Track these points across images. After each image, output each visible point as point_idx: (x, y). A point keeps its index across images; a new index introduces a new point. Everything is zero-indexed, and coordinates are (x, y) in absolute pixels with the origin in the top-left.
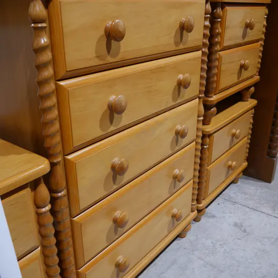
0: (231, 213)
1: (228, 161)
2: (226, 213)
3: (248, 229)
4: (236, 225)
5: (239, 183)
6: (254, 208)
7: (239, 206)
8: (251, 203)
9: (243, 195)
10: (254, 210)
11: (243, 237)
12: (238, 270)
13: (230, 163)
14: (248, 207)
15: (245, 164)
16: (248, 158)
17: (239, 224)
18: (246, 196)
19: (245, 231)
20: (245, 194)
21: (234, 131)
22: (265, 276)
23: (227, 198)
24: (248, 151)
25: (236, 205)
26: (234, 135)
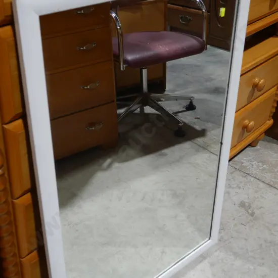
0: (240, 188)
1: (244, 119)
2: (233, 188)
3: (257, 212)
4: (242, 205)
5: (258, 147)
6: (272, 183)
7: (252, 179)
8: (268, 177)
9: (260, 164)
10: (272, 186)
11: (248, 222)
12: (233, 264)
13: (246, 122)
14: (263, 182)
15: (270, 122)
16: (275, 114)
17: (247, 205)
18: (265, 166)
19: (252, 214)
20: (264, 163)
21: (256, 80)
22: (265, 275)
23: (237, 167)
24: (276, 105)
25: (249, 178)
26: (255, 86)
